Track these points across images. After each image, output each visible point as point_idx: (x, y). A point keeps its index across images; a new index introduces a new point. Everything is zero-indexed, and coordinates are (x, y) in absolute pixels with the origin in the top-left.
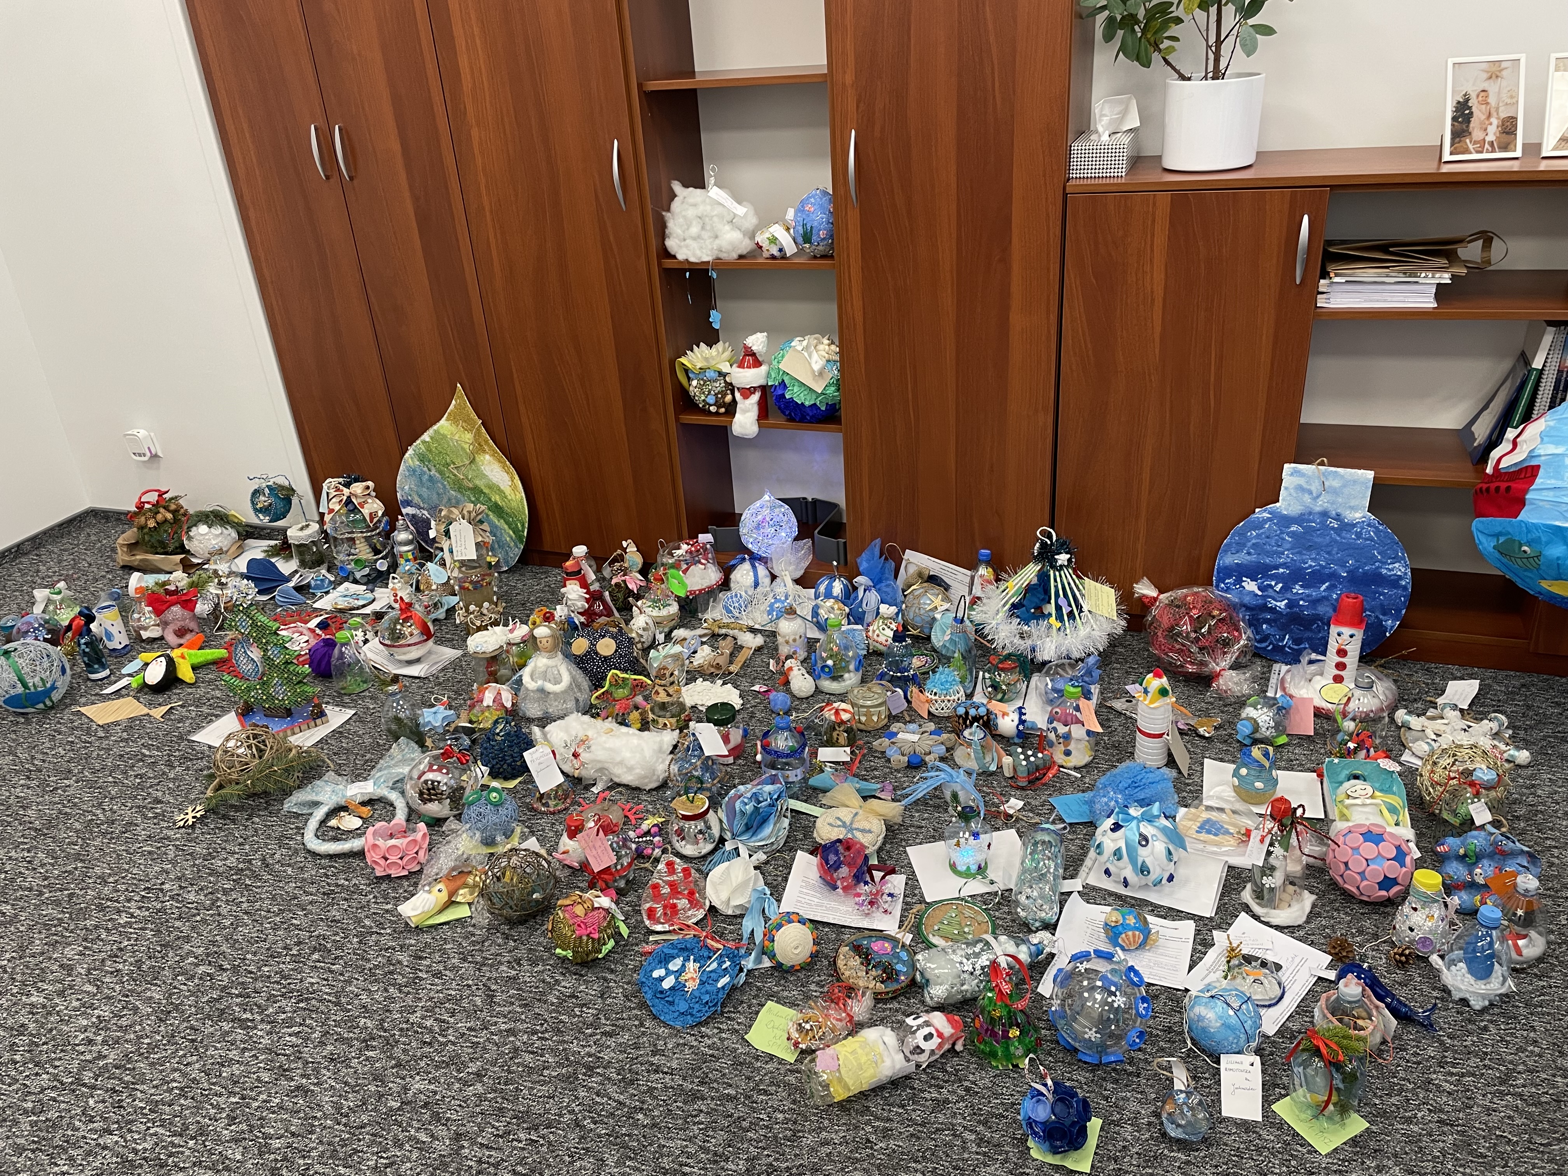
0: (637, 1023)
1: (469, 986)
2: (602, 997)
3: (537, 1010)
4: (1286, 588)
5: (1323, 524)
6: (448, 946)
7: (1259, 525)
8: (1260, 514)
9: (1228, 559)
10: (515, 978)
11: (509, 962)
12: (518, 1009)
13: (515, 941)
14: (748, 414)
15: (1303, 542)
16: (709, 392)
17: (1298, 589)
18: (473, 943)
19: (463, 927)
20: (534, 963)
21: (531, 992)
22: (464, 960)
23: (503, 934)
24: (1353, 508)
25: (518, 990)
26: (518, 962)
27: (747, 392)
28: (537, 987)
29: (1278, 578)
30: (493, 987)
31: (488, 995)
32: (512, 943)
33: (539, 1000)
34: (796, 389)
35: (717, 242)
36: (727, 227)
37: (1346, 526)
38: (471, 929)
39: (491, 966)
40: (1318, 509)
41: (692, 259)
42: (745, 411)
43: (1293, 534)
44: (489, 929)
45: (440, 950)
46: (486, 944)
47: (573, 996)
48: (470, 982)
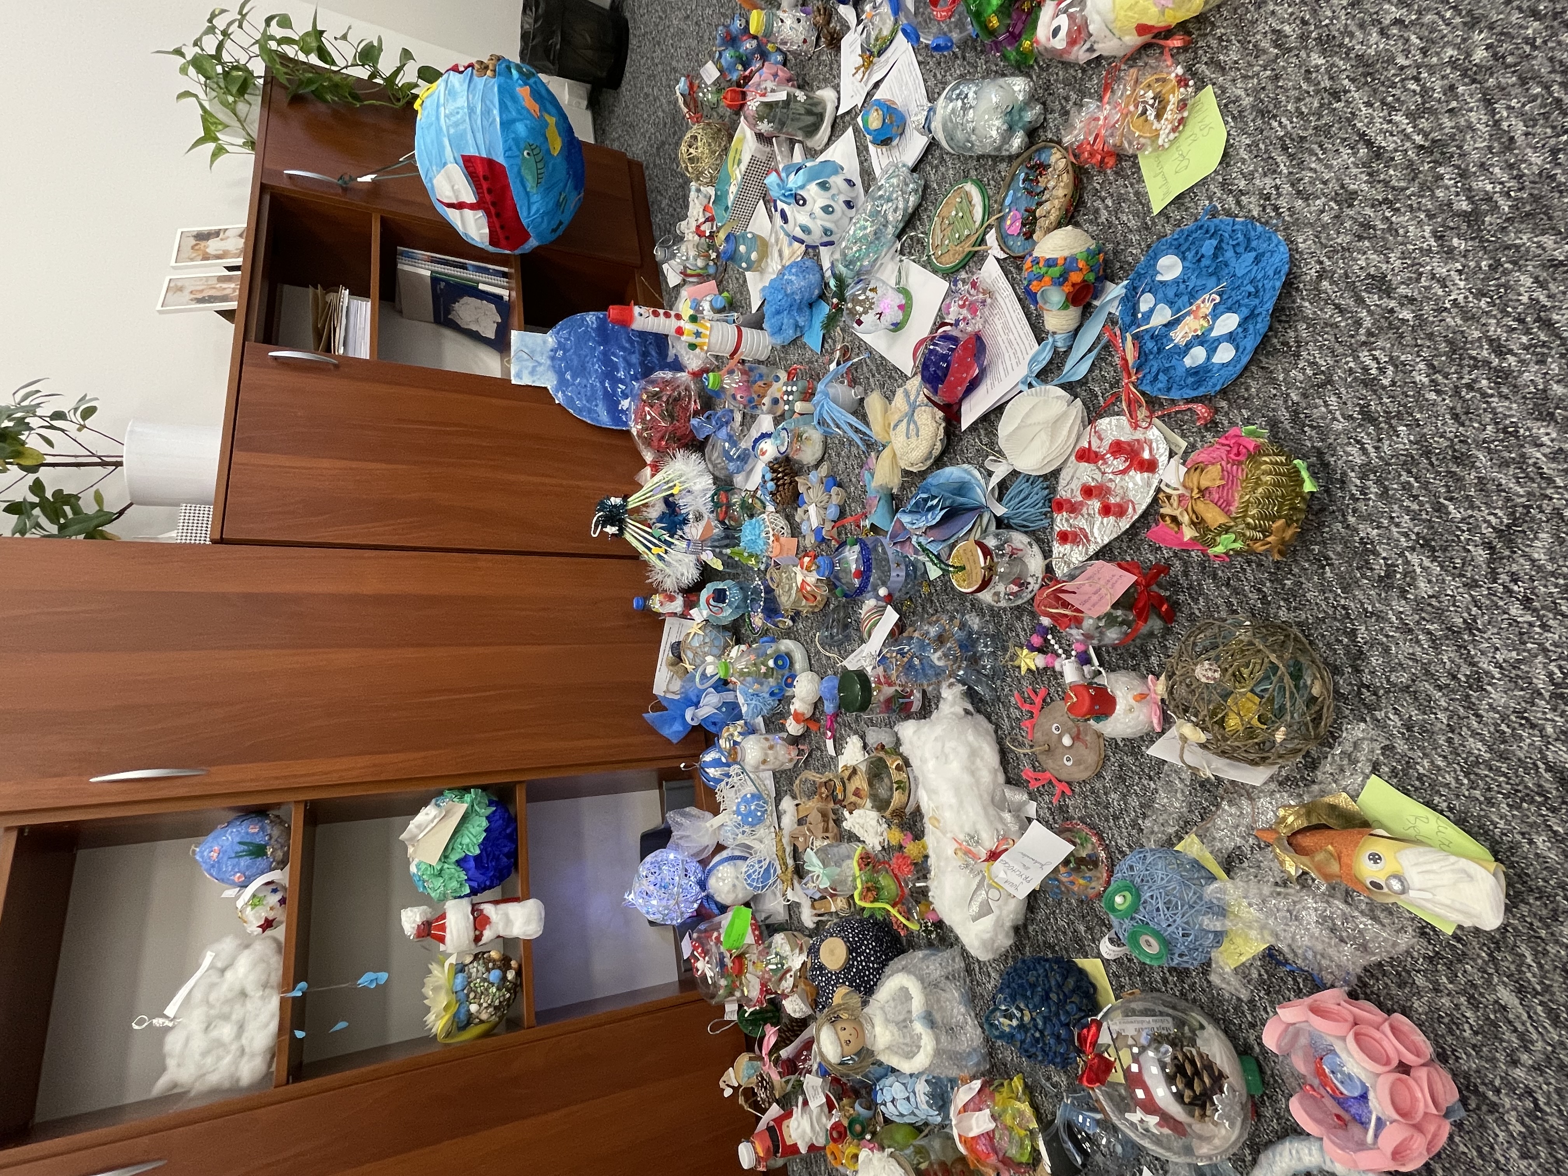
0: (1325, 284)
1: (1526, 602)
2: (1329, 381)
3: (1451, 428)
4: (622, 381)
5: (561, 359)
6: (1477, 747)
7: (570, 400)
8: (559, 398)
9: (604, 419)
10: (1426, 545)
11: (1403, 594)
12: (1482, 457)
13: (1353, 633)
14: (512, 915)
15: (581, 371)
16: (485, 980)
17: (621, 374)
18: (1426, 705)
19: (1410, 764)
20: (1367, 550)
21: (1425, 485)
22: (1477, 681)
23: (1357, 670)
24: (545, 342)
25: (1439, 509)
26: (1386, 581)
27: (480, 921)
28: (1406, 486)
29: (614, 387)
30: (1481, 555)
31: (1510, 544)
32: (1362, 634)
33: (1427, 454)
34: (466, 840)
35: (250, 989)
36: (229, 975)
37: (561, 346)
38: (1401, 746)
39: (1439, 615)
40: (549, 362)
41: (274, 1026)
42: (508, 922)
43: (574, 377)
44: (1371, 708)
45: (1503, 757)
46: (1404, 678)
47: (1368, 417)
48: (1515, 610)
